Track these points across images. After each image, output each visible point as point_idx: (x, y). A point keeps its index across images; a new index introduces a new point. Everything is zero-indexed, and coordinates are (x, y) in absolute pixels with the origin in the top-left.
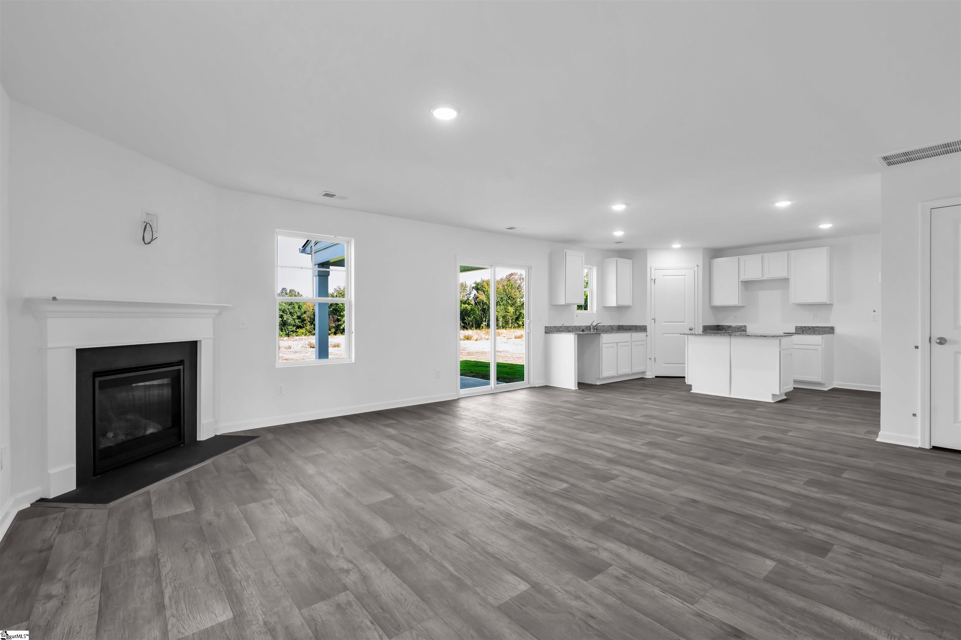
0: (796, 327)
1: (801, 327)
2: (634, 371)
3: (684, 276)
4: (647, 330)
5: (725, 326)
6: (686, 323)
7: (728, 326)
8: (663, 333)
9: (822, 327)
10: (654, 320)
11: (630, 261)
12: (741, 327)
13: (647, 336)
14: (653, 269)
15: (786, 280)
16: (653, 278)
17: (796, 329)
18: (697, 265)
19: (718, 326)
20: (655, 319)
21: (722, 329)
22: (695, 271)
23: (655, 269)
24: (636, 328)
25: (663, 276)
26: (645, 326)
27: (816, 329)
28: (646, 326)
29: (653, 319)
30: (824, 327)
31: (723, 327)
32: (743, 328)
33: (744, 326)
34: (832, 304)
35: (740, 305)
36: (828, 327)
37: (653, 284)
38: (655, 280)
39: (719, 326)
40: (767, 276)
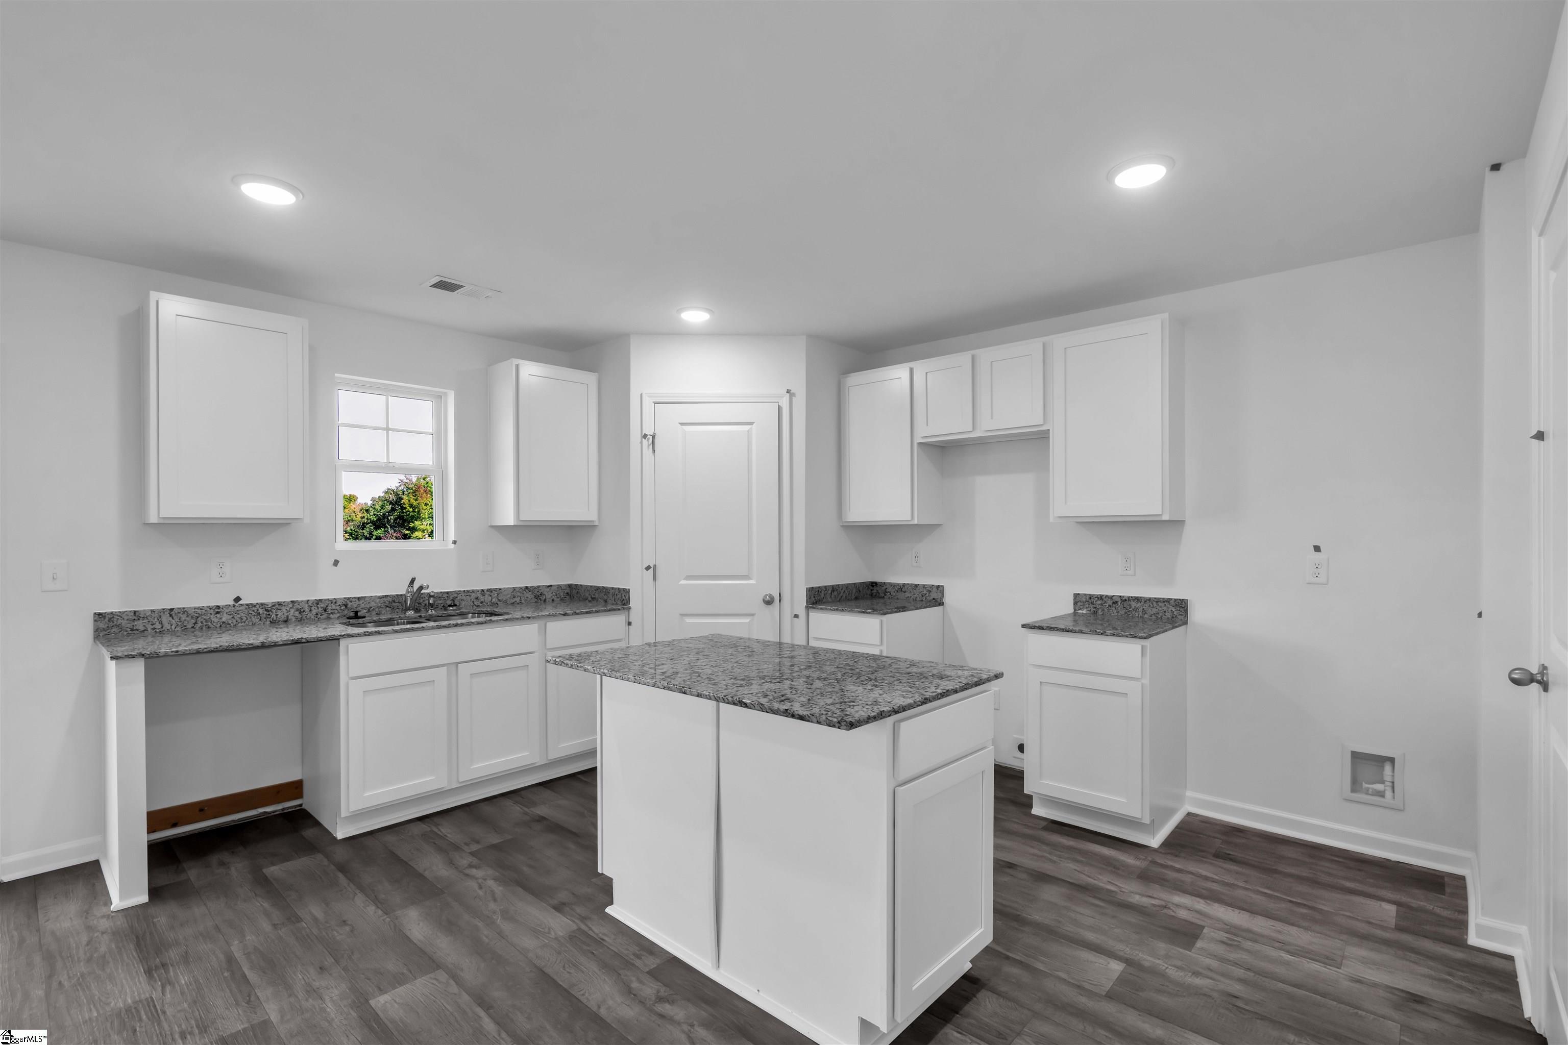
0: (1076, 596)
1: (1091, 597)
2: (554, 755)
3: (747, 428)
4: (632, 604)
5: (891, 584)
6: (752, 582)
7: (898, 584)
8: (683, 615)
9: (1150, 599)
10: (651, 570)
11: (590, 378)
12: (930, 591)
13: (629, 624)
14: (648, 402)
15: (1041, 438)
16: (648, 431)
17: (1075, 603)
18: (788, 391)
19: (874, 584)
20: (655, 566)
21: (883, 595)
22: (780, 408)
23: (655, 403)
24: (605, 597)
25: (682, 424)
26: (624, 589)
27: (1134, 604)
28: (627, 591)
29: (648, 568)
30: (1158, 601)
31: (885, 587)
32: (934, 595)
33: (938, 587)
34: (1181, 523)
35: (916, 522)
36: (1168, 601)
37: (648, 452)
38: (654, 437)
39: (876, 583)
40: (987, 426)
